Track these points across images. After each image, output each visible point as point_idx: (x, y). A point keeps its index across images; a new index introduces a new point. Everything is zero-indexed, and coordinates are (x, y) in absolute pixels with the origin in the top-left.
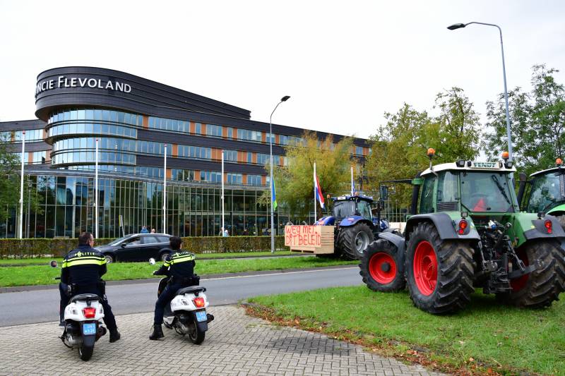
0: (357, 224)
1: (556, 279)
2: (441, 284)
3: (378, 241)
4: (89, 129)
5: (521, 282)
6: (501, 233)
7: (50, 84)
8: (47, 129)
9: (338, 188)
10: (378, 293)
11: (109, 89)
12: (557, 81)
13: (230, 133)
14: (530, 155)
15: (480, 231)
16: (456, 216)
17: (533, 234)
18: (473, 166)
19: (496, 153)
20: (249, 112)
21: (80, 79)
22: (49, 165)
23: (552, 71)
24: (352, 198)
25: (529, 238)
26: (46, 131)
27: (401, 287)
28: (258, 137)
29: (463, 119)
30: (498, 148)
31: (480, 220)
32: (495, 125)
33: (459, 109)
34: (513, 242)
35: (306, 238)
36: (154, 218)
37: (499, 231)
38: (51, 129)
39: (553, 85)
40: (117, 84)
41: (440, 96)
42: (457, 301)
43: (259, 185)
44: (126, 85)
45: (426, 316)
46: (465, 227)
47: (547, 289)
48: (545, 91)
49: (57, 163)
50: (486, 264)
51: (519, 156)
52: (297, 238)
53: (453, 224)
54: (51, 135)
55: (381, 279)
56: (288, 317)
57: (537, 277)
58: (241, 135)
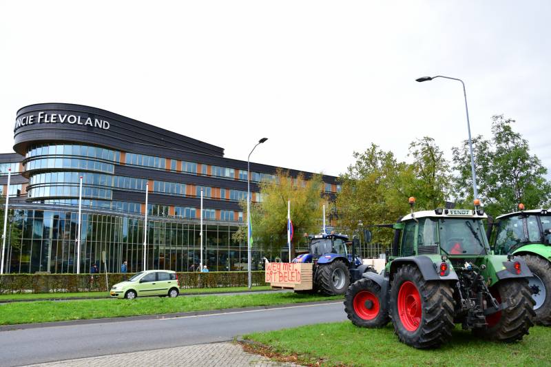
0: (334, 261)
1: (526, 315)
2: (425, 321)
3: (361, 280)
4: (68, 164)
5: (496, 318)
6: (476, 274)
7: (30, 119)
8: (24, 163)
9: (310, 224)
10: (363, 329)
11: (88, 125)
12: (515, 130)
13: (204, 170)
14: (492, 196)
15: (458, 272)
16: (437, 259)
17: (504, 274)
18: (449, 213)
19: (462, 194)
20: (222, 149)
21: (60, 116)
22: (25, 199)
23: (509, 121)
24: (329, 236)
25: (501, 278)
26: (24, 165)
27: (385, 323)
28: (231, 174)
29: (434, 166)
30: (464, 190)
31: (457, 262)
32: (460, 169)
33: (431, 157)
34: (487, 281)
35: (286, 275)
36: (130, 252)
37: (474, 272)
38: (29, 164)
39: (511, 134)
40: (96, 121)
41: (413, 144)
42: (440, 336)
43: (232, 221)
44: (104, 122)
45: (412, 350)
46: (445, 269)
47: (518, 325)
48: (504, 139)
49: (33, 196)
50: (464, 303)
51: (483, 198)
52: (277, 275)
53: (435, 266)
54: (28, 169)
55: (365, 316)
56: (286, 354)
57: (509, 313)
58: (214, 171)
